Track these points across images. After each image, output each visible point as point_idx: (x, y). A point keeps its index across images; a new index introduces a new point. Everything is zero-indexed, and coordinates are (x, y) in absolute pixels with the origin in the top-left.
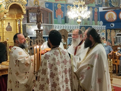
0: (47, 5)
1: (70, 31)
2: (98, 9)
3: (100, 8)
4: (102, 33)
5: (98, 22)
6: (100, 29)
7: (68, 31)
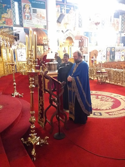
0: (85, 34)
1: (99, 51)
2: (121, 34)
3: (122, 34)
4: (122, 51)
5: (120, 44)
6: (121, 49)
7: (98, 51)
